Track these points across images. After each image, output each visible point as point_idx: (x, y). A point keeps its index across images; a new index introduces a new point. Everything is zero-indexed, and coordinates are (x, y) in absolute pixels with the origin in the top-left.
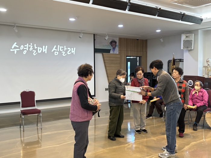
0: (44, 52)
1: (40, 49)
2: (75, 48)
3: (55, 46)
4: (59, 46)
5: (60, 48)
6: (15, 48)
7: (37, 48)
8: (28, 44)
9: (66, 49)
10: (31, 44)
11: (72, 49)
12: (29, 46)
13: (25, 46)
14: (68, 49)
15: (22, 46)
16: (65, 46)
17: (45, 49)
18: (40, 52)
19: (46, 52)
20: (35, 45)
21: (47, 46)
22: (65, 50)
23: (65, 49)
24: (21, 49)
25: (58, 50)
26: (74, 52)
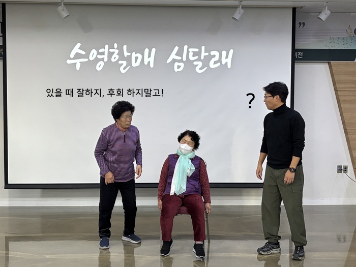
0: (146, 63)
1: (137, 58)
2: (231, 51)
3: (176, 48)
4: (186, 47)
5: (188, 52)
6: (78, 56)
7: (129, 54)
8: (107, 46)
9: (207, 54)
10: (116, 45)
11: (224, 53)
12: (111, 50)
13: (101, 50)
14: (213, 53)
15: (94, 51)
16: (203, 48)
17: (149, 56)
18: (138, 64)
19: (152, 65)
20: (125, 47)
21: (154, 50)
22: (202, 58)
23: (203, 54)
24: (91, 58)
25: (184, 59)
26: (229, 60)
